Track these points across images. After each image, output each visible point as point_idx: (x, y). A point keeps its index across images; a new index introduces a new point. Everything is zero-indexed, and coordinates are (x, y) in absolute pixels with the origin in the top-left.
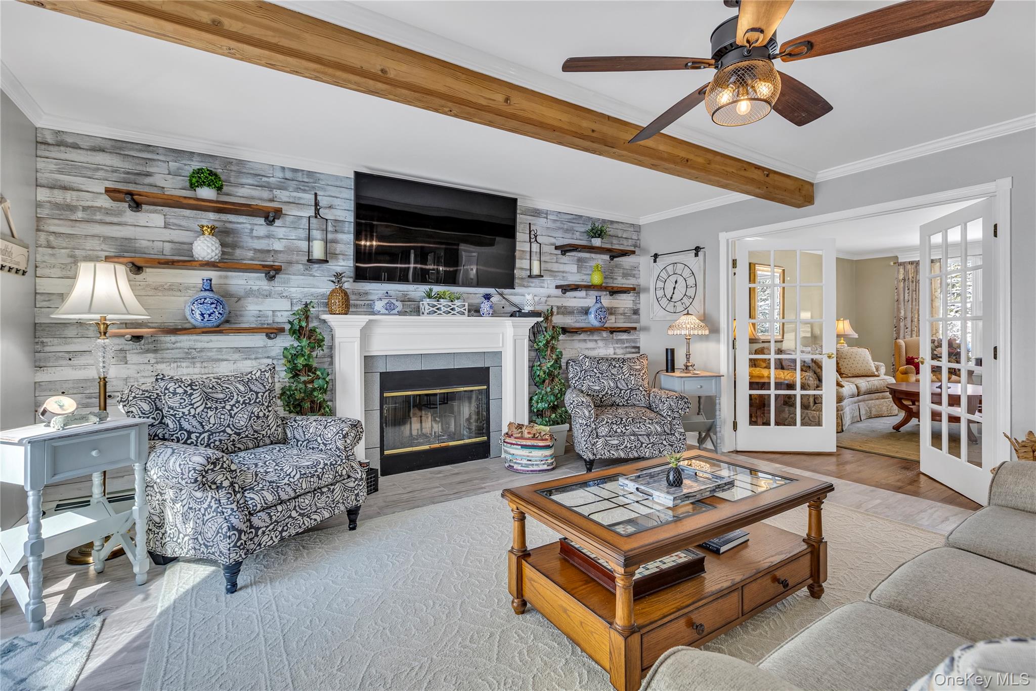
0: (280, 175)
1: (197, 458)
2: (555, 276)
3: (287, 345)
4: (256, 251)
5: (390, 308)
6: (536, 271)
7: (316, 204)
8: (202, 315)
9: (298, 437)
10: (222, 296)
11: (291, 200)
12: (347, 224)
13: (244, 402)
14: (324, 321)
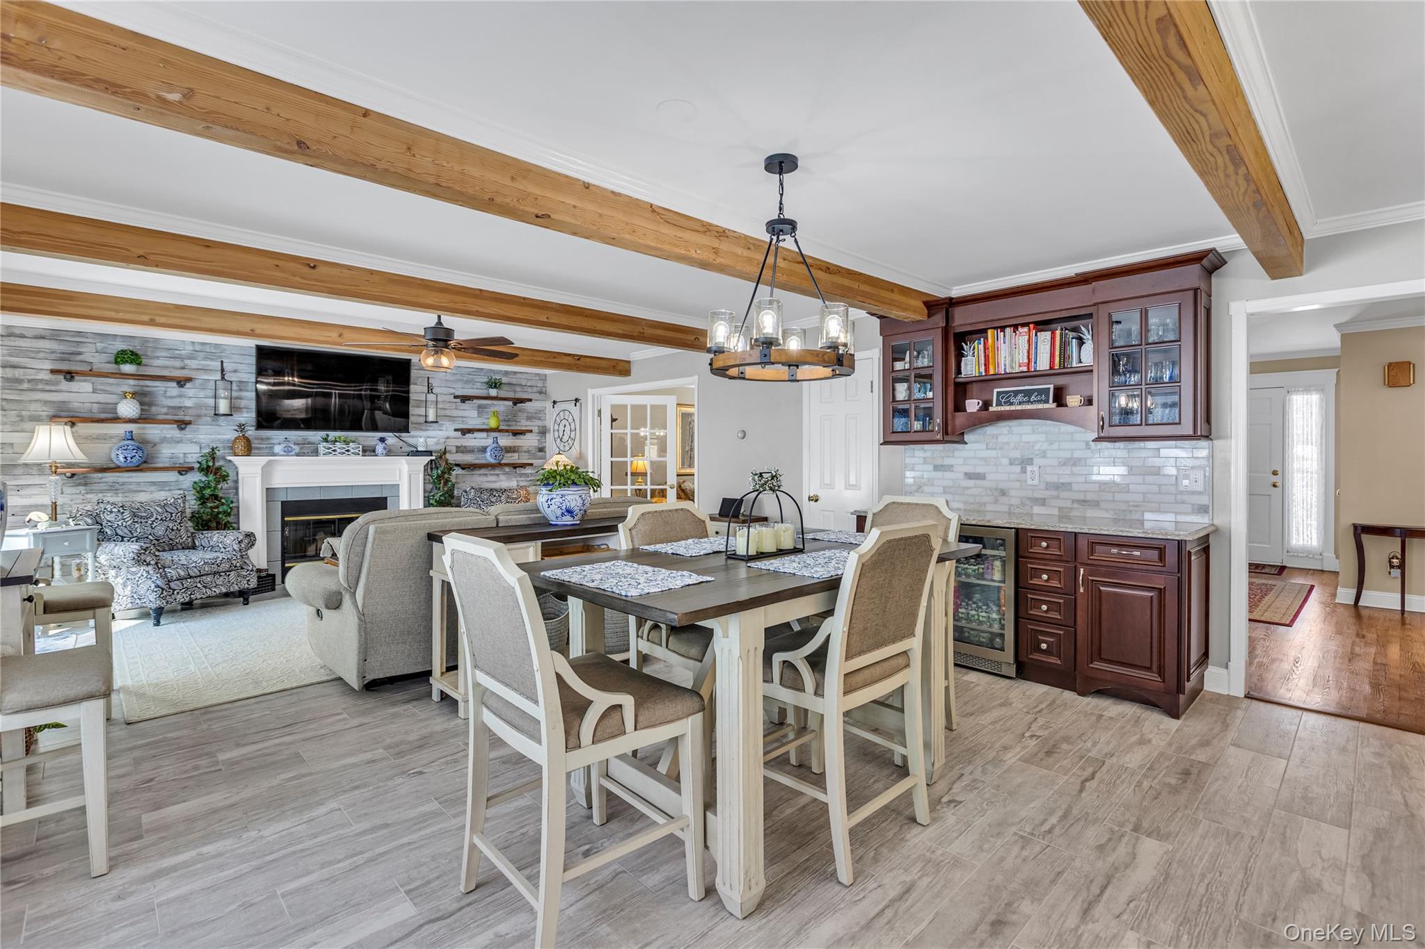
0: (191, 348)
1: (135, 547)
2: (454, 421)
3: (196, 480)
4: (169, 407)
5: (288, 452)
6: (431, 418)
7: (222, 370)
8: (126, 458)
9: (204, 544)
10: (141, 443)
11: (200, 367)
12: (250, 384)
13: (161, 519)
14: (230, 461)
